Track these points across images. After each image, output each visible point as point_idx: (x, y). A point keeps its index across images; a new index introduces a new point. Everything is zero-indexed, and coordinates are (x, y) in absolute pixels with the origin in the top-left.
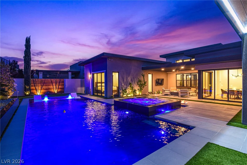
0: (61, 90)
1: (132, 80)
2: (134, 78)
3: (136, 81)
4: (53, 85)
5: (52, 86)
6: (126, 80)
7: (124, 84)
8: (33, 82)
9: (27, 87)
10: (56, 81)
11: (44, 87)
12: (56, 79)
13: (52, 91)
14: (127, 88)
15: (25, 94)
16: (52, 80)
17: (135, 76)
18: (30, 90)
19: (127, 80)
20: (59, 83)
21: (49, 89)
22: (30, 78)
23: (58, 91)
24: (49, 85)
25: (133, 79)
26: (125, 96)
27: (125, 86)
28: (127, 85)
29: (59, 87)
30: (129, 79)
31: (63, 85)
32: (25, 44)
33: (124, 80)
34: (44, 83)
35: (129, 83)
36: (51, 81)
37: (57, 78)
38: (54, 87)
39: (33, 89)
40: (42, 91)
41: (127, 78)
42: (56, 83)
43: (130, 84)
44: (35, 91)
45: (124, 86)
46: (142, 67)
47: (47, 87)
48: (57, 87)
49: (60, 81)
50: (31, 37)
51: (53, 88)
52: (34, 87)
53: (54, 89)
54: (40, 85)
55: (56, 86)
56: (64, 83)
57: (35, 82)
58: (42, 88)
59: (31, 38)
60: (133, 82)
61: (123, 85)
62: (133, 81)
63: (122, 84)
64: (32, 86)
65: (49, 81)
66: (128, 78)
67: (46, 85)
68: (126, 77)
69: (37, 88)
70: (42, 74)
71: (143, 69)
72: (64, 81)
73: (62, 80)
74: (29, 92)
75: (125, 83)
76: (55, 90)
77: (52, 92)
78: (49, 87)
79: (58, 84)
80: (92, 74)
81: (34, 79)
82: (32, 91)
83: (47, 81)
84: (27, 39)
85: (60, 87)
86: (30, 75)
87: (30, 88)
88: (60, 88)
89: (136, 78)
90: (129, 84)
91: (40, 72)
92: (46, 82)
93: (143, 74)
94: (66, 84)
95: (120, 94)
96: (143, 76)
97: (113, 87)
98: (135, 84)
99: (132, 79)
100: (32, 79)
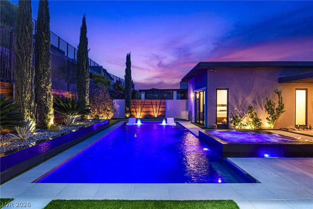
0: (162, 113)
1: (254, 102)
2: (259, 98)
3: (264, 103)
4: (153, 107)
5: (152, 109)
6: (242, 102)
7: (238, 108)
8: (133, 104)
9: (128, 109)
10: (156, 103)
11: (144, 109)
12: (156, 100)
13: (152, 114)
14: (243, 115)
15: (126, 116)
16: (153, 101)
17: (261, 95)
18: (130, 112)
19: (244, 102)
20: (160, 105)
21: (149, 112)
22: (131, 99)
23: (159, 115)
24: (149, 107)
25: (257, 100)
26: (237, 127)
27: (240, 111)
28: (243, 110)
29: (159, 110)
30: (249, 100)
31: (164, 107)
32: (126, 62)
33: (237, 102)
34: (144, 105)
35: (249, 106)
36: (151, 102)
37: (158, 99)
38: (155, 109)
39: (133, 112)
40: (142, 114)
41: (244, 99)
42: (156, 105)
43: (250, 108)
44: (135, 113)
45: (238, 111)
46: (279, 77)
47: (146, 109)
48: (158, 110)
49: (161, 102)
50: (131, 53)
51: (153, 110)
52: (134, 109)
53: (154, 112)
54: (140, 106)
55: (156, 108)
56: (165, 105)
57: (135, 104)
58: (142, 110)
59: (131, 55)
60: (258, 104)
61: (236, 109)
62: (256, 104)
63: (234, 108)
64: (132, 108)
65: (149, 103)
66: (246, 99)
67: (146, 107)
68: (243, 97)
69: (137, 110)
70: (144, 94)
71: (281, 81)
72: (165, 102)
73: (163, 101)
74: (129, 114)
75: (240, 106)
76: (155, 114)
77: (152, 116)
78: (149, 109)
79: (158, 106)
80: (195, 92)
81: (135, 100)
82: (132, 113)
83: (147, 102)
84: (127, 56)
85: (161, 109)
86: (130, 96)
87: (130, 110)
88: (162, 112)
89: (263, 97)
90: (248, 109)
91: (143, 92)
92: (145, 103)
93: (277, 90)
94: (168, 107)
95: (229, 124)
96: (279, 94)
97: (218, 112)
98: (262, 109)
99: (254, 99)
100: (132, 100)
